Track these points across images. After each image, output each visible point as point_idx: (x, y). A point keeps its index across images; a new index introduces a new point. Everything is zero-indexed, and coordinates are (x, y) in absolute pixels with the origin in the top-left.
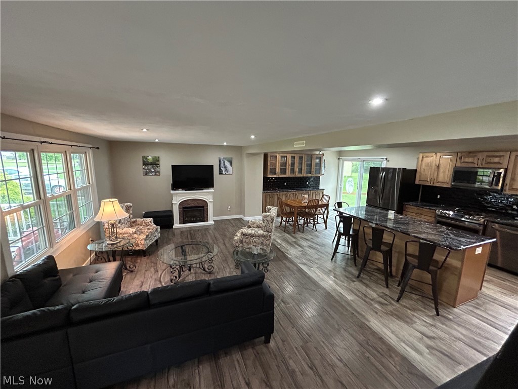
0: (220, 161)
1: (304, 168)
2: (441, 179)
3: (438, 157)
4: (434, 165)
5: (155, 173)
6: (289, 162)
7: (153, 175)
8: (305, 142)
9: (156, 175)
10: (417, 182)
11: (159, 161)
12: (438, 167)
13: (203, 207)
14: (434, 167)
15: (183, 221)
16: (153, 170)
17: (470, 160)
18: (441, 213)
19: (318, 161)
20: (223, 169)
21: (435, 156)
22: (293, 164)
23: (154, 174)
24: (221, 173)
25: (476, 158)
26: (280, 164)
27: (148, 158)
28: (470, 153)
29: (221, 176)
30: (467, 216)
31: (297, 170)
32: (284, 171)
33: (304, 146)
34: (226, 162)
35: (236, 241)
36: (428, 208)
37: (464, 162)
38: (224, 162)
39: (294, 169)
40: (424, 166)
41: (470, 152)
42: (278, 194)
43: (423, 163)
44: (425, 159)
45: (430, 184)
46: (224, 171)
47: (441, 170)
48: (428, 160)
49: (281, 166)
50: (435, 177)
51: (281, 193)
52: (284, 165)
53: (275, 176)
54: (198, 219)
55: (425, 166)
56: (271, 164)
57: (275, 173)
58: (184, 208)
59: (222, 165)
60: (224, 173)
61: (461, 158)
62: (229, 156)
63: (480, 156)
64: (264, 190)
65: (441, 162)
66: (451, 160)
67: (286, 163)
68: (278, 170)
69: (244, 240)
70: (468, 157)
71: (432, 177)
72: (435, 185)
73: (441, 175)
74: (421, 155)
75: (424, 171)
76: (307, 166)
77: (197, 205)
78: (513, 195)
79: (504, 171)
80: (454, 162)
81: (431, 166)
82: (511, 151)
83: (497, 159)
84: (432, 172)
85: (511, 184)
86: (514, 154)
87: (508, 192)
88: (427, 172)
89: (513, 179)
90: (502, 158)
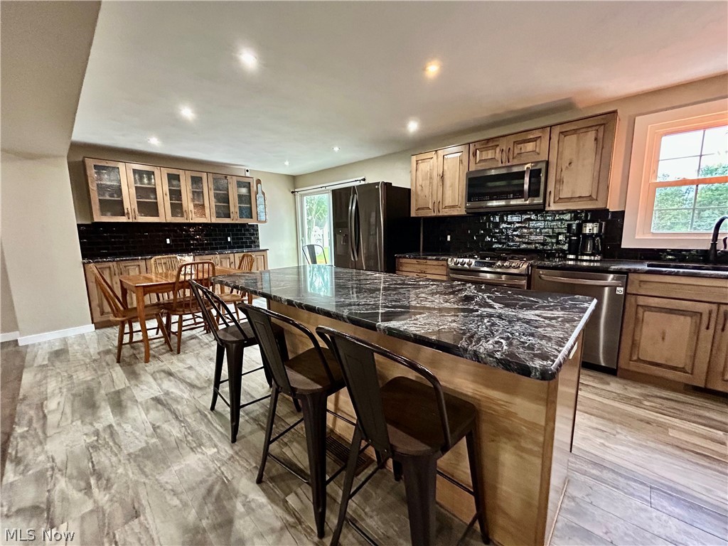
1: (210, 204)
2: (448, 202)
3: (441, 158)
4: (435, 174)
6: (163, 189)
10: (413, 214)
12: (442, 177)
14: (436, 180)
17: (489, 154)
18: (456, 264)
19: (243, 190)
21: (435, 157)
22: (176, 193)
25: (498, 150)
26: (133, 191)
28: (489, 142)
30: (499, 263)
31: (189, 207)
32: (149, 208)
36: (434, 258)
37: (480, 161)
39: (181, 204)
40: (420, 182)
41: (488, 140)
43: (419, 173)
44: (421, 166)
45: (433, 214)
47: (448, 183)
48: (424, 167)
49: (139, 196)
50: (440, 198)
52: (147, 193)
53: (123, 219)
55: (423, 180)
61: (475, 154)
63: (504, 145)
64: (84, 257)
65: (446, 168)
66: (461, 161)
67: (154, 189)
68: (130, 204)
70: (487, 149)
71: (435, 199)
72: (441, 214)
73: (448, 193)
74: (414, 158)
75: (422, 190)
76: (218, 201)
78: (563, 213)
79: (543, 166)
80: (466, 163)
81: (431, 178)
82: (551, 126)
83: (530, 146)
84: (435, 187)
85: (558, 192)
86: (556, 131)
87: (553, 207)
88: (426, 191)
89: (559, 181)
90: (538, 141)
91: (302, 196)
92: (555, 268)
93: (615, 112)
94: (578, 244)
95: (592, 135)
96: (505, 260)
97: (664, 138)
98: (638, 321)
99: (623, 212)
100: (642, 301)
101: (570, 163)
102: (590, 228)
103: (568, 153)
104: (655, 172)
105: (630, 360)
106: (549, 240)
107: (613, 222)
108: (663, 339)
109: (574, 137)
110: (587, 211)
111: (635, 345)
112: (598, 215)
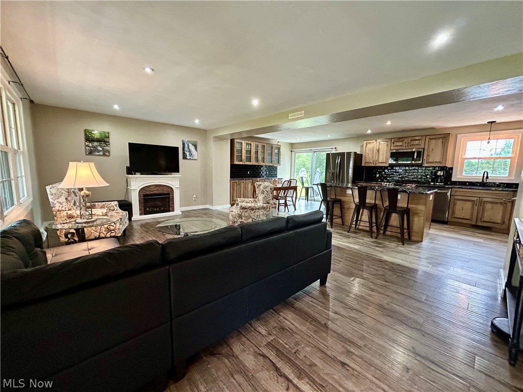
0: (184, 144)
1: (267, 158)
2: (381, 161)
3: (378, 143)
4: (375, 149)
5: (104, 152)
6: (253, 151)
7: (99, 155)
8: (303, 112)
9: (104, 155)
10: (363, 165)
11: (108, 137)
12: (378, 151)
13: (168, 194)
14: (375, 151)
15: (144, 211)
16: (100, 148)
17: (400, 144)
19: (276, 151)
20: (188, 154)
21: (375, 142)
22: (257, 152)
23: (101, 153)
24: (185, 157)
25: (404, 142)
26: (245, 151)
27: (93, 132)
28: (400, 139)
29: (185, 161)
30: (404, 185)
31: (260, 158)
32: (249, 159)
33: (303, 115)
34: (190, 145)
35: (234, 216)
36: (375, 183)
37: (396, 146)
38: (188, 145)
39: (258, 157)
40: (367, 151)
41: (400, 138)
42: (245, 181)
43: (367, 148)
44: (368, 145)
45: (373, 165)
46: (188, 155)
47: (381, 153)
49: (246, 154)
50: (377, 159)
51: (247, 181)
52: (249, 152)
53: (241, 163)
54: (162, 209)
55: (369, 151)
56: (237, 151)
57: (241, 161)
58: (145, 195)
59: (186, 149)
60: (188, 157)
61: (394, 143)
62: (193, 139)
63: (406, 140)
64: (231, 177)
65: (380, 147)
66: (387, 145)
67: (251, 151)
68: (244, 157)
69: (243, 215)
70: (398, 142)
71: (374, 159)
72: (376, 165)
73: (381, 157)
74: (365, 142)
75: (368, 155)
76: (269, 155)
77: (161, 192)
78: (429, 167)
79: (422, 150)
80: (389, 145)
81: (373, 150)
82: (426, 136)
83: (417, 142)
84: (374, 155)
85: (427, 159)
86: (428, 137)
87: (426, 165)
88: (370, 156)
89: (428, 156)
90: (421, 141)
91: (295, 153)
92: (426, 187)
93: (449, 134)
94: (435, 178)
95: (441, 140)
96: (406, 184)
97: (468, 142)
98: (455, 204)
99: (453, 168)
100: (456, 197)
101: (433, 150)
102: (439, 173)
103: (432, 146)
104: (465, 154)
105: (452, 217)
106: (423, 177)
107: (449, 171)
108: (463, 210)
109: (434, 141)
110: (439, 167)
111: (453, 212)
112: (442, 169)
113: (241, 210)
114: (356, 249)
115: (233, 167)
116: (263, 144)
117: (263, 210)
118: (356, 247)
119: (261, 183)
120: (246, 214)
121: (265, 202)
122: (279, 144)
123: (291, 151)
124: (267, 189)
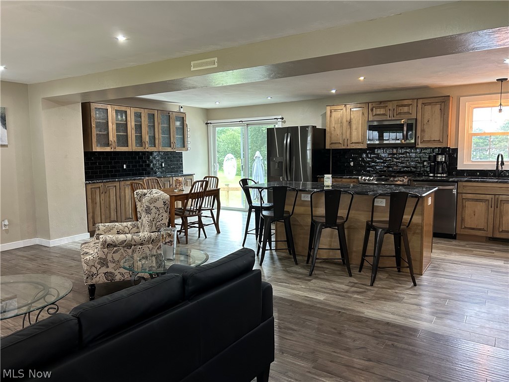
1: (159, 135)
2: (354, 139)
3: (348, 110)
4: (344, 120)
6: (131, 124)
8: (216, 59)
10: (328, 147)
12: (350, 122)
14: (345, 124)
17: (382, 111)
18: (365, 180)
19: (178, 124)
21: (344, 109)
22: (139, 127)
25: (387, 109)
26: (115, 126)
28: (381, 104)
30: (392, 179)
31: (146, 138)
32: (123, 140)
33: (216, 66)
35: (91, 263)
36: (348, 177)
37: (376, 115)
39: (141, 136)
40: (333, 124)
41: (381, 102)
42: (117, 184)
43: (332, 118)
44: (334, 114)
45: (343, 148)
47: (354, 127)
48: (337, 115)
49: (118, 130)
50: (348, 137)
51: (122, 183)
52: (122, 127)
53: (108, 149)
55: (335, 124)
56: (97, 127)
57: (108, 145)
61: (372, 110)
63: (390, 106)
64: (87, 178)
65: (352, 117)
66: (363, 114)
67: (126, 124)
68: (112, 137)
69: (109, 258)
70: (380, 108)
71: (344, 137)
72: (349, 148)
73: (354, 133)
74: (328, 108)
75: (335, 130)
76: (163, 133)
78: (426, 149)
79: (414, 122)
80: (366, 115)
81: (341, 122)
82: (417, 99)
83: (406, 109)
84: (344, 131)
85: (422, 137)
86: (420, 102)
87: (420, 146)
88: (338, 132)
89: (423, 131)
90: (411, 106)
91: (214, 127)
92: (423, 181)
93: (449, 96)
94: (435, 167)
95: (438, 107)
96: (394, 177)
97: (474, 109)
98: (463, 207)
99: (457, 149)
100: (465, 196)
101: (428, 121)
102: (441, 158)
103: (427, 117)
104: (471, 127)
105: (462, 228)
106: (419, 165)
107: (452, 154)
108: (475, 215)
109: (429, 107)
110: (439, 148)
111: (463, 220)
112: (444, 151)
113: (106, 250)
114: (320, 302)
115: (90, 158)
116: (151, 112)
117: (150, 246)
118: (321, 297)
119: (145, 191)
120: (117, 257)
121: (154, 229)
122: (182, 110)
123: (206, 124)
124: (156, 204)
